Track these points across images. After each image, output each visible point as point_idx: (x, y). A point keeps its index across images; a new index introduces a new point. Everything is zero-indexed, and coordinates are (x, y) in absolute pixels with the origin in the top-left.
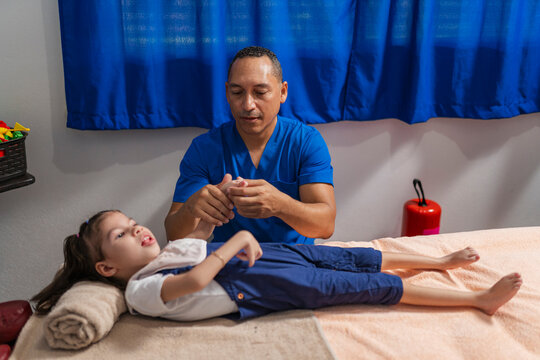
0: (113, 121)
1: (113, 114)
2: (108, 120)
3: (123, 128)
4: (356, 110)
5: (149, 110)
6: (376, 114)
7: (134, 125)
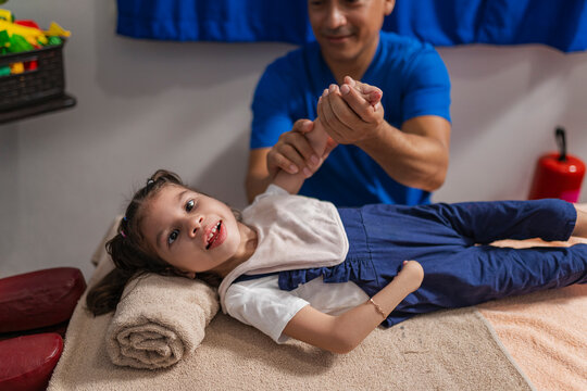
0: (177, 27)
1: (176, 18)
2: (170, 27)
3: (189, 40)
4: (495, 31)
5: (224, 16)
6: (521, 37)
7: (204, 36)
